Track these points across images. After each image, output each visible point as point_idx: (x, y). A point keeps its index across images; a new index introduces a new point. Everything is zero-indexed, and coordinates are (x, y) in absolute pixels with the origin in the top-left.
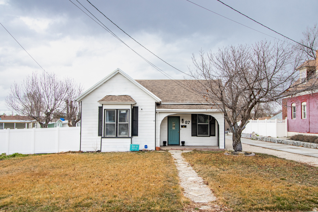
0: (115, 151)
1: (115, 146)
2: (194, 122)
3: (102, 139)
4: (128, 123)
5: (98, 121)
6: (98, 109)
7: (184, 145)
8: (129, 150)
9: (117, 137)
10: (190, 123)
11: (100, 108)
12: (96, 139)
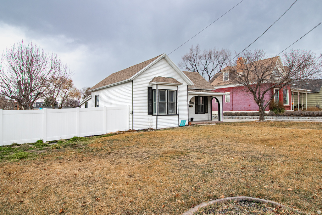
0: (168, 127)
1: (167, 123)
2: (197, 103)
3: (158, 117)
4: (175, 102)
5: (147, 100)
6: (147, 89)
7: (193, 121)
8: (177, 126)
9: (168, 115)
10: (194, 104)
11: (150, 89)
12: (148, 118)
